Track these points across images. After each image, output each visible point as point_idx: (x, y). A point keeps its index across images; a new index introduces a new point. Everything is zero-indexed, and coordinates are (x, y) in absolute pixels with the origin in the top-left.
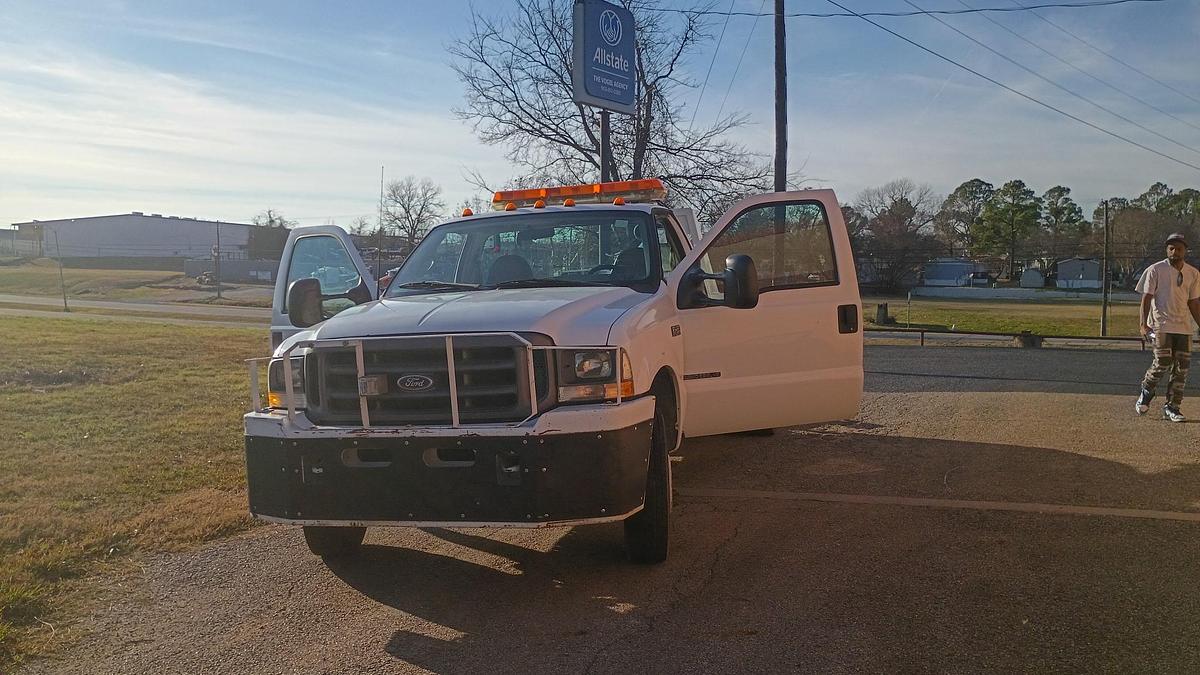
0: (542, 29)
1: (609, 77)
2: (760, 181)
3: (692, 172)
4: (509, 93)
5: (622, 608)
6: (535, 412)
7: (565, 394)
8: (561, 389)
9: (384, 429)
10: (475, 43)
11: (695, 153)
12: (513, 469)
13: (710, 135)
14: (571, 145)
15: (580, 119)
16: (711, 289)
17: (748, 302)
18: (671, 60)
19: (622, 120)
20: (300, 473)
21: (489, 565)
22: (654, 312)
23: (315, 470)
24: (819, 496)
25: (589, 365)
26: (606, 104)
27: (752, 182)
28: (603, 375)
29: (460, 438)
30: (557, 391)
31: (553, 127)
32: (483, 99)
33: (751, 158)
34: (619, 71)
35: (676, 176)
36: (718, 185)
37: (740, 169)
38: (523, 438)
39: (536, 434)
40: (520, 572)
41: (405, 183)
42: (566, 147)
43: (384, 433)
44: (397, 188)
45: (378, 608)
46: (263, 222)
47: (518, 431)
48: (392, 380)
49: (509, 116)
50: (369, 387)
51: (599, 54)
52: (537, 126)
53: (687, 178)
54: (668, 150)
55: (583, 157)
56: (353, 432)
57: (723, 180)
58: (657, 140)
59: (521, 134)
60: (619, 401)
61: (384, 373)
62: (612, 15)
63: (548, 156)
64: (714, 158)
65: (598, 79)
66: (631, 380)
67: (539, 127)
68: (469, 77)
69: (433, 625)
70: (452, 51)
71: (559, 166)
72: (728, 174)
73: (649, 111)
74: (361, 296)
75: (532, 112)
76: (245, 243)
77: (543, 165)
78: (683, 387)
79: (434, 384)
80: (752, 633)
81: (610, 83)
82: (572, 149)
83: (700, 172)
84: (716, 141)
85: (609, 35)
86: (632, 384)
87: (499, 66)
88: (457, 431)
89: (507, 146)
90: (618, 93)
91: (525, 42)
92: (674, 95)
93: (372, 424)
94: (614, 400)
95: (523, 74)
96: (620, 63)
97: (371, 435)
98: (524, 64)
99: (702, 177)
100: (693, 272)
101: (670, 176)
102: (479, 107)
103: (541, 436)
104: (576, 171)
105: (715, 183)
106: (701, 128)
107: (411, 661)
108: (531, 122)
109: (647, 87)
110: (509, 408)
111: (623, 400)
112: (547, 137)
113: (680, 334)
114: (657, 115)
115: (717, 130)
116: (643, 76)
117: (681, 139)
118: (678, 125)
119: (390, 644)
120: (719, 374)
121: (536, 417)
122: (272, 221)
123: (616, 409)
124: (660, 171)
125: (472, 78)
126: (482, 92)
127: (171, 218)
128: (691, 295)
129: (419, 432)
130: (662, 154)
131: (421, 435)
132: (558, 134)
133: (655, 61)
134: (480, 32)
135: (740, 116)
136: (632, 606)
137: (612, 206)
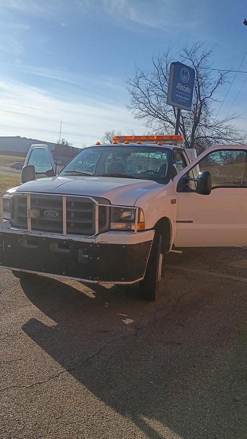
0: (162, 76)
1: (182, 95)
2: (241, 141)
3: (214, 136)
4: (147, 100)
5: (128, 321)
6: (97, 232)
7: (114, 226)
8: (112, 224)
9: (36, 232)
10: (136, 80)
11: (217, 128)
12: (86, 256)
13: (223, 121)
14: (168, 121)
15: (173, 112)
16: (193, 185)
17: (207, 192)
18: (212, 90)
19: (189, 114)
20: (3, 246)
21: (83, 292)
22: (166, 192)
23: (9, 246)
24: (233, 277)
25: (125, 214)
26: (180, 106)
27: (238, 141)
28: (131, 219)
29: (65, 240)
30: (110, 224)
31: (162, 114)
32: (137, 102)
33: (239, 132)
34: (186, 93)
35: (208, 137)
36: (225, 141)
37: (234, 136)
38: (90, 243)
39: (96, 242)
40: (94, 297)
41: (112, 133)
42: (167, 122)
43: (35, 234)
44: (109, 134)
45: (30, 305)
46: (61, 143)
47: (89, 240)
48: (42, 211)
49: (146, 109)
50: (31, 214)
51: (179, 86)
52: (156, 113)
53: (212, 138)
54: (206, 126)
55: (173, 127)
56: (24, 232)
57: (227, 140)
58: (202, 122)
59: (150, 116)
60: (136, 231)
61: (38, 209)
62: (186, 70)
63: (160, 126)
64: (224, 131)
65: (177, 96)
66: (144, 222)
67: (157, 114)
68: (133, 93)
69: (47, 317)
70: (127, 82)
71: (163, 129)
72: (229, 138)
73: (200, 110)
74: (51, 174)
75: (155, 108)
76: (53, 150)
77: (158, 129)
78: (174, 226)
79: (58, 216)
80: (179, 344)
81: (182, 97)
82: (169, 123)
83: (218, 136)
84: (225, 124)
85: (184, 78)
86: (144, 224)
87: (144, 89)
88: (64, 236)
89: (145, 120)
90: (185, 102)
91: (155, 81)
92: (212, 105)
93: (32, 229)
94: (134, 231)
95: (153, 93)
96: (187, 90)
97: (30, 234)
98: (154, 89)
99: (218, 138)
100: (185, 176)
101: (206, 137)
102: (135, 105)
103: (98, 244)
104: (169, 132)
105: (223, 141)
106: (220, 118)
107: (29, 335)
108: (154, 112)
109: (201, 101)
110: (87, 229)
111: (138, 231)
112: (160, 118)
113: (175, 203)
114: (203, 112)
115: (227, 120)
116: (200, 96)
117: (212, 122)
118: (212, 117)
119: (25, 325)
120: (192, 222)
121: (98, 235)
122: (63, 143)
123: (133, 235)
124: (202, 135)
125: (134, 94)
126: (137, 99)
127: (30, 139)
128: (183, 186)
129: (49, 235)
130: (204, 128)
131: (50, 237)
132: (164, 117)
133: (205, 91)
134: (138, 75)
135: (237, 115)
136: (132, 321)
137: (157, 145)
